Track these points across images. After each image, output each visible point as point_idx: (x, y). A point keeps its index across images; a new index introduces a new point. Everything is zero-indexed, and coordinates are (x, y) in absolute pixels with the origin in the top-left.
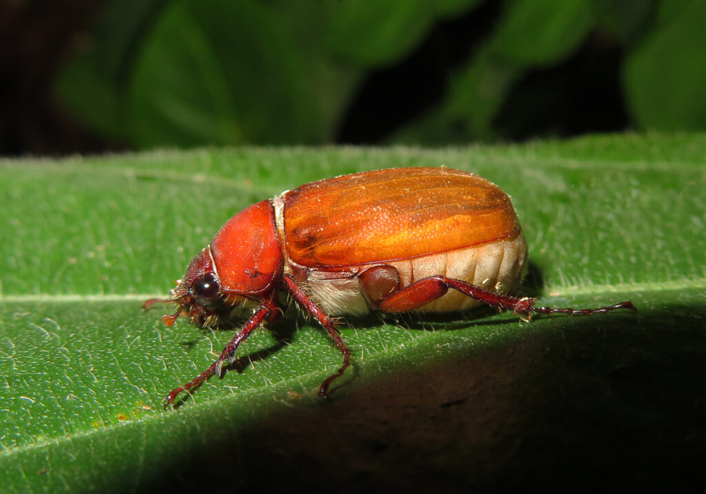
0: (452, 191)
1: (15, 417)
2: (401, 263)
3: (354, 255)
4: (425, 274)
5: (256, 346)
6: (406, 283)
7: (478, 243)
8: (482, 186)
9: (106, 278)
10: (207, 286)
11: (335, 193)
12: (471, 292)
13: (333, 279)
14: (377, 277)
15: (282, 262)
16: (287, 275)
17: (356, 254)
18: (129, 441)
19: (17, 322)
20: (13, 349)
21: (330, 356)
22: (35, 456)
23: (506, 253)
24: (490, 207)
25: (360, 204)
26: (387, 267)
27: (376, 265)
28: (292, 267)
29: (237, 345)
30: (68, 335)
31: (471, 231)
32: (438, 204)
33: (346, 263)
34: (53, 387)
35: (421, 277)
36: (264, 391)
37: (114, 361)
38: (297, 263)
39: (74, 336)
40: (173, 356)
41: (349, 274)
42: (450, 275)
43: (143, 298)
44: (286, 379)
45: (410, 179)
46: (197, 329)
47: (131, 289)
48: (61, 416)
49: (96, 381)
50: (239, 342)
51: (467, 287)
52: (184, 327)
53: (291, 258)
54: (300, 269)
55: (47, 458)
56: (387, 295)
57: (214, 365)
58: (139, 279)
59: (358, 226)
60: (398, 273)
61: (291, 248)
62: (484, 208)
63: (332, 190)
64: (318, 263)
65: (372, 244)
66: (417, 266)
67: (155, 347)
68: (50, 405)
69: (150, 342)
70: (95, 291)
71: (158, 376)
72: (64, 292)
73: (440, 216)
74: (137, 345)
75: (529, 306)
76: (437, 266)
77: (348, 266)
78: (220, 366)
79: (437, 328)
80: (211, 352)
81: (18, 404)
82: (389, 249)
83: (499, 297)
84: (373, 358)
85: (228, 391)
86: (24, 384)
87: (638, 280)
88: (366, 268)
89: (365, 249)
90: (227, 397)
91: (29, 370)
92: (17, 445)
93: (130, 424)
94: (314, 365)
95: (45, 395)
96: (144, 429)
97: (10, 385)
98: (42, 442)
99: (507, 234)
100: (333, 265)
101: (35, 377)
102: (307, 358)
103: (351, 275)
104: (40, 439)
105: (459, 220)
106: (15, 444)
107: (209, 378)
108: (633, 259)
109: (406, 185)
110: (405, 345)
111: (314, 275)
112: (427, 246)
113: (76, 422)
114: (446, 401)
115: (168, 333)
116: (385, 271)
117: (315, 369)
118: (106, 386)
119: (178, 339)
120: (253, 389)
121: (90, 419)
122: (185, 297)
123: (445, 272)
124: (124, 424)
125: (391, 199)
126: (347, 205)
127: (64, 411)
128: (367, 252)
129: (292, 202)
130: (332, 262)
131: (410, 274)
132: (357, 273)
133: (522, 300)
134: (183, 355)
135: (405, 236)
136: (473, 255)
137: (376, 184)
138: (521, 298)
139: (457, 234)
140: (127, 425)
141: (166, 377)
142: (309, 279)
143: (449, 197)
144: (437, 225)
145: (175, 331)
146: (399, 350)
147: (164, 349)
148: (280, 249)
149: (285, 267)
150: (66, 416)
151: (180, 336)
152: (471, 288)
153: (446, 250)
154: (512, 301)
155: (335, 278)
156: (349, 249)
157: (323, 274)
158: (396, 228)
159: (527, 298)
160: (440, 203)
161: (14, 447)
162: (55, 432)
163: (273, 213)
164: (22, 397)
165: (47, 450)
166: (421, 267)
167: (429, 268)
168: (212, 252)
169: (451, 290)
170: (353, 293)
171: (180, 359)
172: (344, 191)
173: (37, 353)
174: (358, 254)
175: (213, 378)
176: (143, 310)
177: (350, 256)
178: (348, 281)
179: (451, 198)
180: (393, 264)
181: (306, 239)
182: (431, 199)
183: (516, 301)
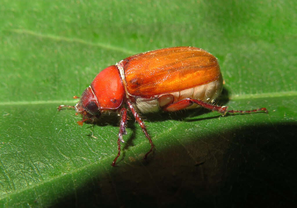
0: (195, 59)
2: (175, 93)
7: (207, 82)
8: (206, 55)
11: (146, 62)
12: (202, 105)
15: (125, 94)
18: (68, 184)
22: (30, 193)
24: (211, 66)
27: (165, 94)
28: (130, 96)
31: (204, 77)
32: (190, 66)
33: (153, 94)
38: (132, 94)
40: (77, 139)
45: (177, 54)
54: (133, 97)
55: (36, 194)
59: (157, 78)
60: (174, 97)
61: (130, 89)
64: (141, 95)
65: (164, 85)
66: (182, 93)
67: (69, 135)
69: (66, 131)
71: (73, 150)
73: (191, 71)
74: (61, 134)
75: (225, 110)
82: (171, 87)
83: (214, 106)
84: (160, 136)
85: (103, 156)
88: (161, 96)
89: (161, 87)
90: (104, 159)
93: (66, 175)
96: (72, 178)
103: (154, 98)
105: (199, 73)
109: (176, 57)
111: (139, 99)
112: (186, 85)
116: (168, 97)
120: (113, 155)
123: (193, 95)
124: (64, 175)
128: (161, 89)
129: (126, 67)
130: (147, 94)
132: (157, 98)
134: (81, 138)
135: (178, 81)
136: (204, 87)
137: (162, 57)
139: (198, 79)
140: (65, 175)
142: (136, 101)
144: (190, 75)
146: (170, 131)
147: (73, 135)
148: (124, 89)
153: (194, 86)
154: (218, 108)
155: (148, 100)
156: (154, 88)
157: (143, 99)
158: (173, 78)
159: (224, 106)
163: (119, 72)
166: (184, 94)
168: (92, 89)
172: (149, 61)
174: (157, 90)
177: (154, 91)
178: (153, 101)
179: (195, 62)
180: (172, 94)
181: (136, 85)
182: (187, 63)
183: (220, 108)
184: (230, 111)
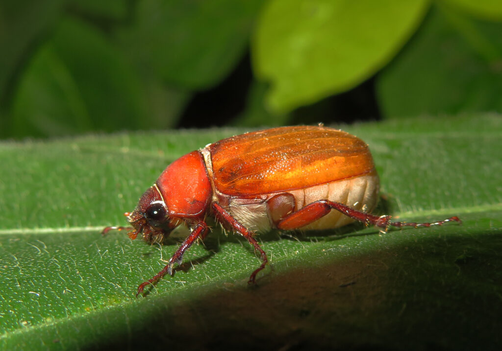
0: (329, 140)
1: (28, 306)
2: (296, 191)
3: (264, 186)
4: (313, 199)
5: (192, 255)
6: (300, 206)
7: (350, 176)
8: (349, 137)
9: (70, 216)
10: (156, 212)
11: (247, 143)
12: (347, 211)
13: (249, 204)
14: (280, 202)
15: (211, 193)
16: (215, 202)
17: (265, 186)
18: (116, 318)
19: (12, 244)
20: (16, 262)
21: (246, 260)
22: (47, 331)
23: (368, 184)
24: (357, 151)
25: (266, 149)
26: (287, 194)
27: (280, 193)
28: (219, 196)
29: (183, 252)
30: (55, 251)
31: (345, 168)
32: (321, 149)
33: (258, 192)
34: (51, 285)
35: (310, 202)
36: (205, 283)
37: (93, 267)
38: (223, 193)
39: (59, 252)
40: (134, 262)
41: (260, 200)
42: (332, 199)
43: (100, 228)
44: (220, 276)
46: (147, 245)
47: (89, 223)
48: (61, 304)
49: (82, 280)
50: (184, 250)
51: (344, 207)
52: (137, 244)
53: (218, 190)
54: (224, 198)
55: (57, 332)
56: (286, 216)
57: (166, 268)
58: (93, 216)
59: (266, 165)
60: (294, 200)
61: (219, 182)
62: (353, 152)
63: (244, 141)
64: (238, 193)
65: (277, 178)
66: (308, 193)
67: (120, 257)
68: (51, 297)
69: (116, 254)
70: (63, 225)
71: (126, 276)
72: (40, 226)
73: (323, 158)
74: (107, 256)
75: (387, 222)
76: (322, 193)
77: (259, 194)
78: (171, 267)
79: (319, 240)
80: (161, 259)
81: (28, 297)
82: (289, 182)
83: (366, 215)
84: (278, 260)
85: (179, 285)
86: (30, 284)
87: (454, 206)
88: (272, 195)
89: (271, 181)
90: (180, 288)
91: (32, 274)
92: (32, 325)
93: (113, 308)
94: (237, 265)
95: (47, 291)
96: (124, 311)
97: (20, 284)
98: (49, 322)
99: (369, 170)
100: (248, 194)
101: (36, 279)
102: (231, 262)
103: (261, 201)
104: (49, 320)
105: (336, 160)
106: (31, 324)
107: (163, 276)
108: (447, 193)
109: (297, 137)
110: (299, 252)
111: (235, 202)
112: (315, 179)
113: (73, 308)
114: (342, 283)
115: (127, 248)
116: (285, 197)
117: (238, 268)
118: (90, 284)
119: (135, 251)
121: (83, 306)
122: (140, 220)
123: (327, 197)
124: (109, 308)
125: (288, 146)
126: (257, 151)
127: (62, 301)
128: (273, 184)
129: (215, 150)
130: (248, 191)
131: (303, 200)
132: (266, 200)
133: (382, 217)
135: (300, 171)
136: (347, 185)
137: (275, 136)
138: (381, 216)
139: (335, 171)
140: (111, 309)
141: (132, 276)
142: (230, 205)
143: (328, 145)
144: (321, 164)
145: (131, 247)
146: (295, 254)
147: (127, 258)
148: (210, 183)
149: (213, 197)
150: (65, 304)
151: (136, 250)
152: (347, 208)
153: (329, 181)
154: (374, 218)
155: (250, 204)
156: (260, 182)
157: (241, 201)
158: (292, 167)
159: (384, 216)
160: (322, 148)
161: (31, 326)
162: (58, 315)
163: (203, 158)
164: (30, 292)
165: (55, 327)
166: (311, 194)
167: (316, 194)
168: (159, 188)
169: (332, 210)
170: (262, 215)
171: (140, 265)
172: (253, 142)
173: (35, 263)
174: (266, 186)
175: (166, 276)
176: (103, 235)
177: (261, 187)
178: (259, 206)
179: (330, 145)
180: (291, 192)
181: (230, 175)
182: (316, 145)
183: (378, 218)
184: (395, 223)
